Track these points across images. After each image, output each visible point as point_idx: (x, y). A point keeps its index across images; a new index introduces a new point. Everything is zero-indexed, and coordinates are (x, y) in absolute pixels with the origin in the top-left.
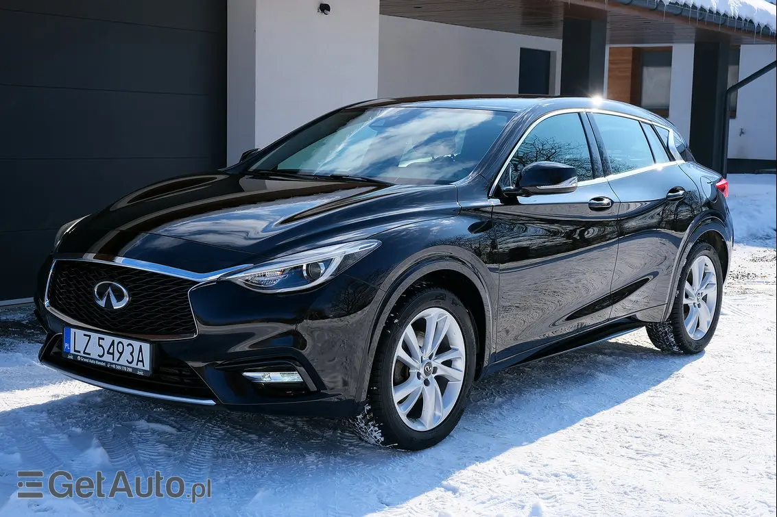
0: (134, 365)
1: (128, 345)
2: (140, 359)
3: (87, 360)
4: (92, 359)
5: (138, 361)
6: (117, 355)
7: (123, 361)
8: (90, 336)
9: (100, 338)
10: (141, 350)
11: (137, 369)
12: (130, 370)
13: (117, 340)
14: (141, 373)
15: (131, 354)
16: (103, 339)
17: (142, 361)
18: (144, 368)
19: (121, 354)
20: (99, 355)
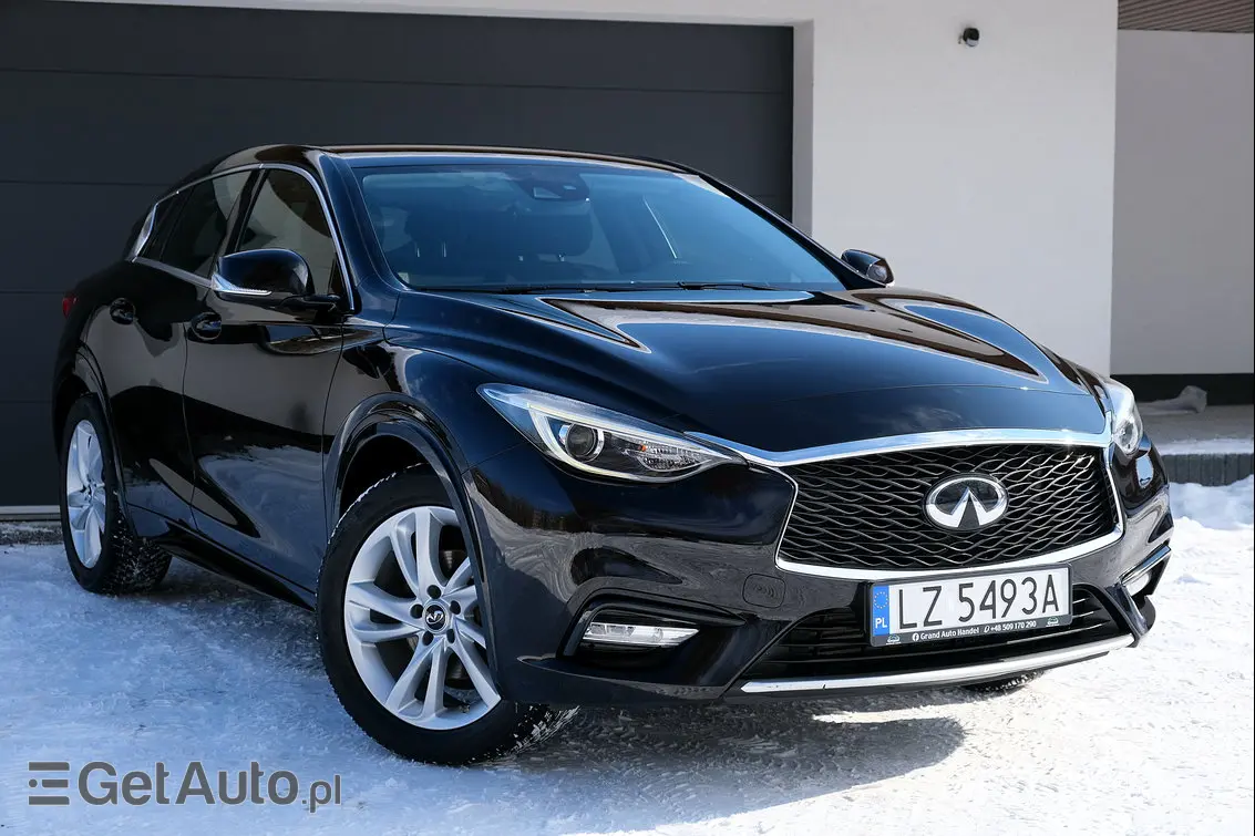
0: (1038, 614)
1: (1023, 583)
2: (1050, 598)
3: (937, 636)
4: (946, 630)
5: (1046, 603)
6: (1001, 606)
7: (1016, 614)
8: (938, 589)
9: (962, 586)
10: (1050, 583)
11: (1046, 619)
12: (1033, 625)
13: (1000, 579)
14: (1056, 623)
15: (1032, 595)
16: (971, 585)
17: (1054, 602)
18: (1057, 614)
19: (1010, 602)
20: (962, 619)
